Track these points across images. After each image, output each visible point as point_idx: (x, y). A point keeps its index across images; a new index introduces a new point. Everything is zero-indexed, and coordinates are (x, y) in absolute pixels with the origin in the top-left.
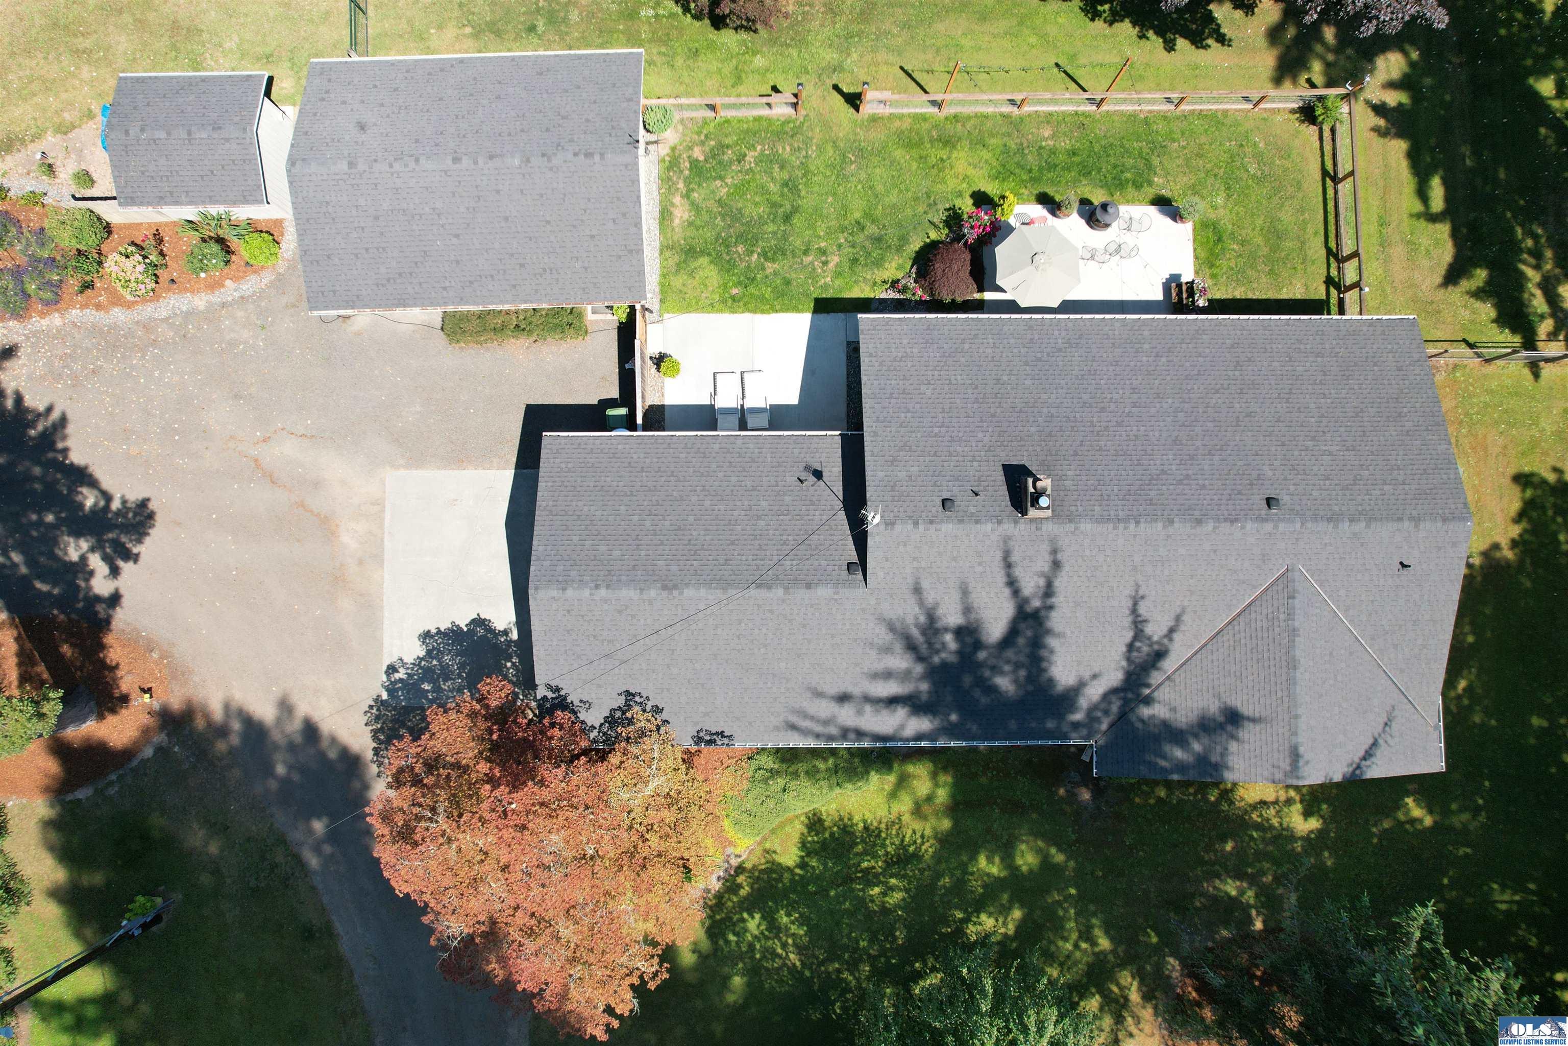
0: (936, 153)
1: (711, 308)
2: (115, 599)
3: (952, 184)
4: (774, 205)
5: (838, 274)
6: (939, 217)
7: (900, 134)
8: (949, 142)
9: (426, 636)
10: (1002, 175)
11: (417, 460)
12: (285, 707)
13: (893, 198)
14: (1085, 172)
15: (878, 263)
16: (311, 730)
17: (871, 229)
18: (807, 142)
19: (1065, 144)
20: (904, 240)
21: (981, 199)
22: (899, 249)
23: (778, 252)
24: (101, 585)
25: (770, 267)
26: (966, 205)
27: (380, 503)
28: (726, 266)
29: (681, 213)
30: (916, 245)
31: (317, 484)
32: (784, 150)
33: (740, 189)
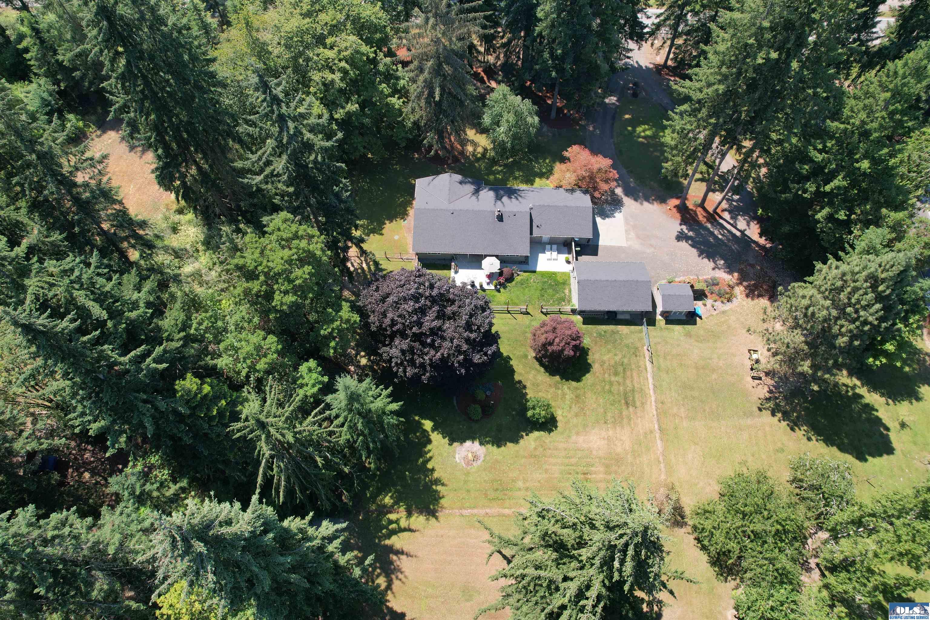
1: (558, 273)
2: (681, 224)
4: (546, 292)
5: (531, 278)
6: (509, 288)
9: (614, 217)
11: (619, 248)
12: (642, 204)
13: (519, 292)
15: (522, 280)
16: (636, 200)
17: (523, 287)
24: (684, 227)
25: (546, 280)
26: (502, 290)
27: (627, 240)
28: (556, 281)
29: (567, 291)
30: (514, 283)
31: (641, 244)
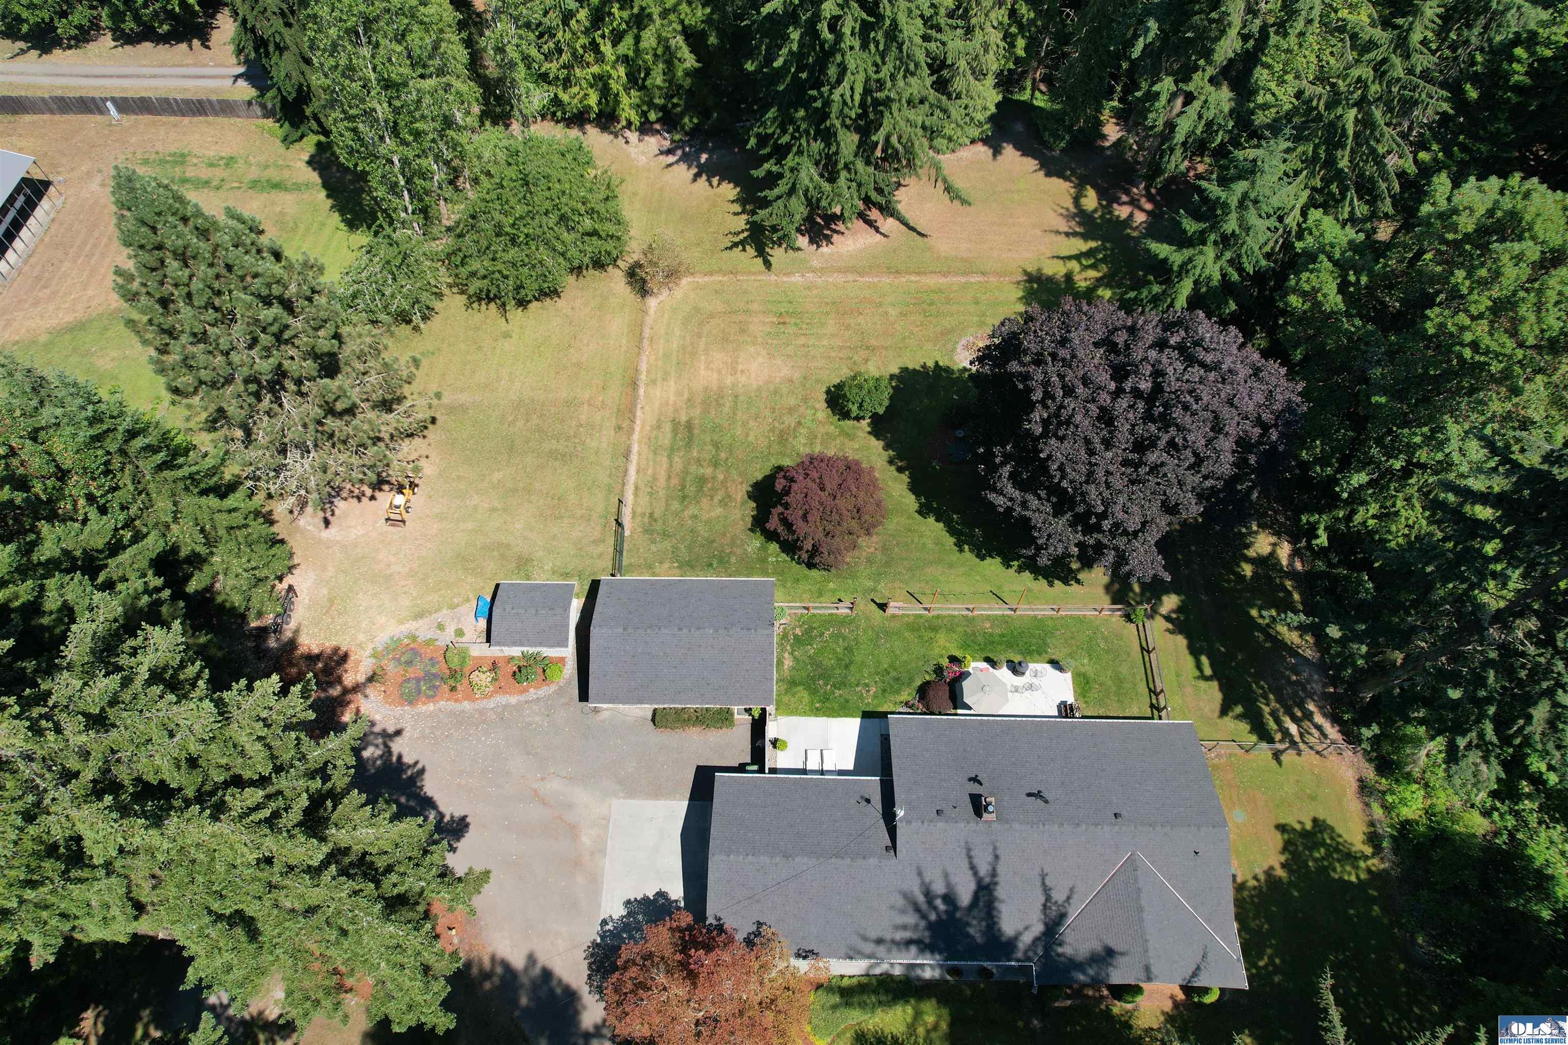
0: (928, 635)
1: (805, 714)
3: (937, 651)
4: (840, 659)
5: (875, 697)
6: (930, 668)
7: (908, 624)
8: (934, 629)
9: (628, 903)
10: (965, 646)
11: (631, 794)
13: (905, 657)
14: (1010, 646)
15: (898, 692)
17: (893, 674)
18: (857, 627)
19: (998, 631)
20: (911, 680)
21: (953, 659)
22: (909, 684)
23: (842, 684)
25: (837, 692)
26: (945, 662)
27: (607, 819)
28: (813, 692)
29: (789, 663)
30: (918, 683)
31: (570, 806)
32: (845, 631)
33: (820, 651)
